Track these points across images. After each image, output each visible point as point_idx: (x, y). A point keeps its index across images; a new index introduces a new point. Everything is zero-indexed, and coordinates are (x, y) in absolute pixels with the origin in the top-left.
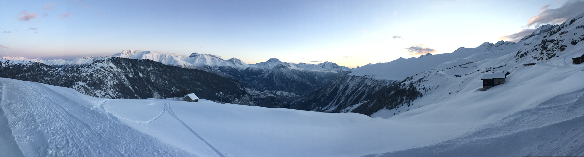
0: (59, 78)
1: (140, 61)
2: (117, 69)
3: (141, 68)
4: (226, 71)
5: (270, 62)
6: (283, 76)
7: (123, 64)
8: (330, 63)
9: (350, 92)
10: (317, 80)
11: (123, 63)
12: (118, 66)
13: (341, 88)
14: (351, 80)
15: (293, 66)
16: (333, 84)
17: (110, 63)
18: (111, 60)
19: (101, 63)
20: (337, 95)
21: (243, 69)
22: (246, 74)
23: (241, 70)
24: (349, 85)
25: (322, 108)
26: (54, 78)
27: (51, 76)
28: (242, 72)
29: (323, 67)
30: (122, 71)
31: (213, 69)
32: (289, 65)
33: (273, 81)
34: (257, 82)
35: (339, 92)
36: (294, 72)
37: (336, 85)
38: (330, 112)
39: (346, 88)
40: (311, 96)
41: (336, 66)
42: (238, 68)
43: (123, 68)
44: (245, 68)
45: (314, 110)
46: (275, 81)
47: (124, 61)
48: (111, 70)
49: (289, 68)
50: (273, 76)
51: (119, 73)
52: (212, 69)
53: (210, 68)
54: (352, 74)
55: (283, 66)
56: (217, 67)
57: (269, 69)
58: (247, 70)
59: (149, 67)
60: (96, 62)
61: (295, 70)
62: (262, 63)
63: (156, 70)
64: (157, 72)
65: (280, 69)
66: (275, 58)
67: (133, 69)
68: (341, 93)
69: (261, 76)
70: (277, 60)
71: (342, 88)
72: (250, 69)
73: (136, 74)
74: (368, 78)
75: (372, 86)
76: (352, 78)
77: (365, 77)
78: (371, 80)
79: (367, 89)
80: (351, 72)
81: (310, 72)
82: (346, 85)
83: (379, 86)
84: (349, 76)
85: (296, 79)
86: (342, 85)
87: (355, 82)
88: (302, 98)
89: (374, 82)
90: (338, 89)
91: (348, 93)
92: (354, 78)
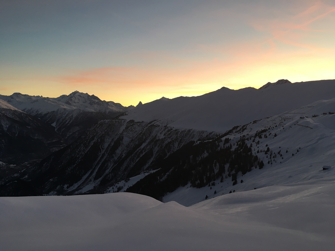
8: (82, 96)
9: (125, 151)
10: (56, 129)
13: (106, 145)
14: (127, 128)
16: (91, 136)
20: (99, 159)
24: (123, 138)
25: (68, 187)
29: (67, 103)
35: (103, 152)
37: (96, 139)
38: (85, 194)
39: (118, 143)
40: (44, 165)
41: (97, 101)
45: (52, 192)
54: (128, 118)
68: (106, 155)
71: (109, 145)
74: (159, 126)
75: (166, 142)
76: (129, 124)
77: (153, 123)
78: (165, 129)
79: (157, 147)
80: (127, 113)
81: (40, 114)
82: (116, 139)
83: (179, 141)
84: (123, 121)
85: (5, 129)
86: (107, 139)
87: (134, 133)
88: (22, 171)
89: (171, 133)
90: (101, 146)
91: (121, 154)
92: (132, 125)
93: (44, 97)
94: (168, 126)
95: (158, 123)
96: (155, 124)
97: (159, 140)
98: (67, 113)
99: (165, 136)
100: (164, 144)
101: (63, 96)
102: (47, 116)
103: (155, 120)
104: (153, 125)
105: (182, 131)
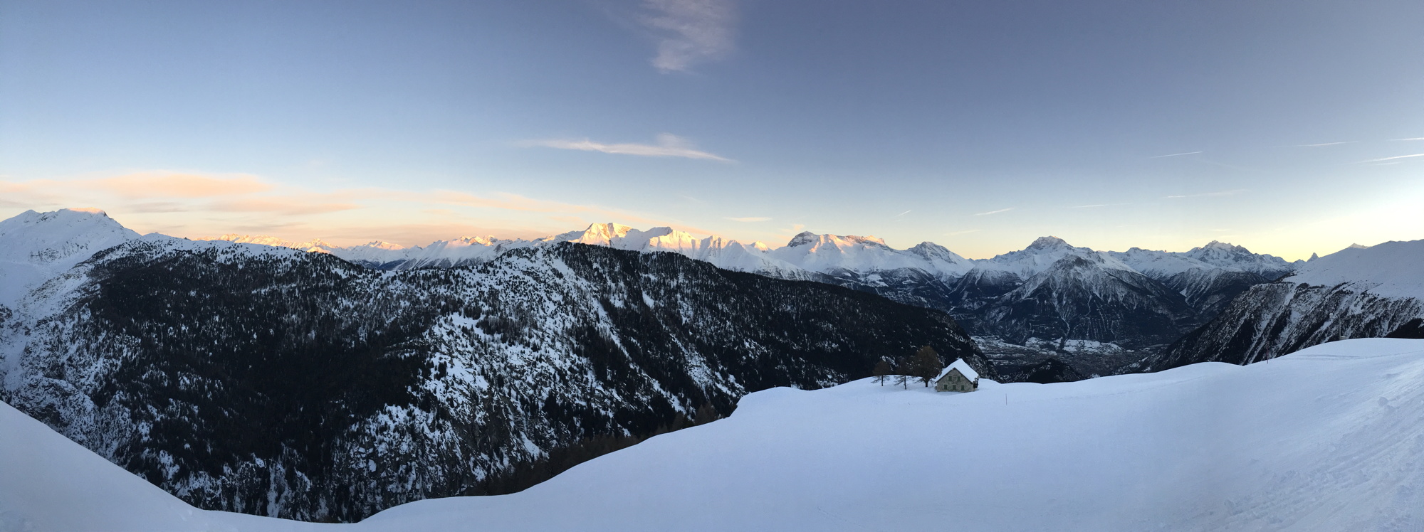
0: (385, 302)
1: (647, 257)
2: (577, 279)
3: (649, 279)
4: (903, 283)
5: (1036, 251)
6: (1081, 290)
7: (595, 266)
8: (1223, 248)
9: (1295, 335)
10: (1186, 300)
11: (596, 262)
12: (579, 269)
13: (1264, 324)
14: (1296, 297)
15: (1112, 258)
16: (1240, 310)
17: (555, 261)
18: (557, 249)
19: (525, 256)
20: (1253, 345)
21: (955, 277)
22: (967, 289)
23: (951, 278)
24: (1290, 313)
26: (368, 301)
27: (358, 296)
28: (953, 285)
29: (1202, 259)
30: (590, 287)
31: (863, 279)
32: (1098, 256)
33: (1053, 307)
34: (1001, 315)
35: (1259, 336)
36: (1117, 278)
37: (1247, 314)
39: (1282, 322)
40: (1173, 352)
41: (1245, 255)
42: (942, 273)
43: (595, 277)
44: (961, 272)
46: (1057, 309)
47: (597, 257)
48: (559, 281)
49: (1099, 265)
50: (1050, 293)
51: (583, 296)
52: (860, 281)
53: (855, 276)
54: (1297, 280)
55: (1079, 262)
56: (874, 273)
57: (1037, 270)
58: (967, 278)
59: (674, 275)
60: (509, 256)
61: (1118, 271)
62: (1012, 253)
63: (697, 285)
64: (697, 291)
65: (1072, 271)
66: (1053, 236)
67: (626, 283)
68: (1265, 340)
69: (1012, 296)
70: (1061, 241)
71: (1268, 325)
72: (979, 275)
73: (635, 296)
74: (1352, 293)
75: (1366, 320)
76: (1300, 290)
77: (1341, 288)
78: (1363, 298)
79: (1350, 328)
80: (1295, 273)
81: (1164, 277)
82: (1279, 315)
83: (1390, 318)
84: (1289, 285)
85: (1121, 299)
86: (1266, 315)
87: (1309, 304)
88: (1143, 360)
89: (1374, 305)
90: (1257, 326)
91: (1288, 340)
92: (1306, 292)
93: (1168, 251)
94: (1368, 292)
95: (1349, 288)
96: (1344, 290)
97: (1353, 316)
98: (1202, 275)
99: (1363, 310)
100: (1363, 323)
101: (1196, 250)
102: (1175, 280)
103: (1345, 283)
104: (1341, 292)
105: (1396, 302)
